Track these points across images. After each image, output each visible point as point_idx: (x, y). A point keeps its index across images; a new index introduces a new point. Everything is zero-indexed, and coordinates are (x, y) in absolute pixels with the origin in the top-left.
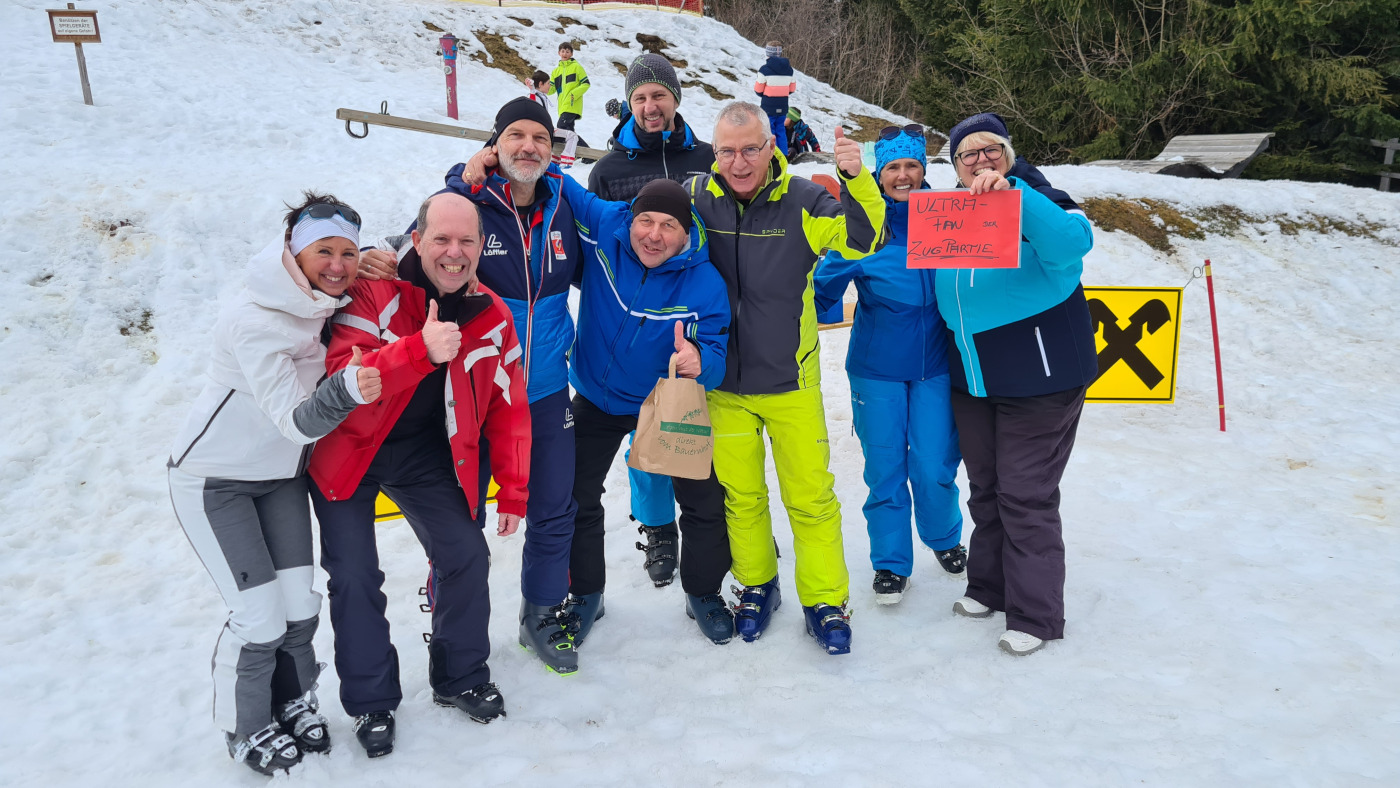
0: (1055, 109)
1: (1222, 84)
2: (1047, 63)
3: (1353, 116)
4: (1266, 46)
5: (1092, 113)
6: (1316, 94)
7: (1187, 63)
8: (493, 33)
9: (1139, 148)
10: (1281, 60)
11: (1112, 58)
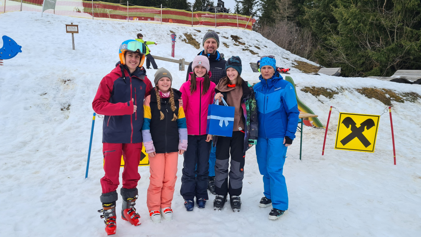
0: (359, 60)
1: (415, 54)
2: (357, 46)
5: (371, 62)
7: (404, 47)
8: (189, 34)
9: (387, 73)
11: (378, 45)
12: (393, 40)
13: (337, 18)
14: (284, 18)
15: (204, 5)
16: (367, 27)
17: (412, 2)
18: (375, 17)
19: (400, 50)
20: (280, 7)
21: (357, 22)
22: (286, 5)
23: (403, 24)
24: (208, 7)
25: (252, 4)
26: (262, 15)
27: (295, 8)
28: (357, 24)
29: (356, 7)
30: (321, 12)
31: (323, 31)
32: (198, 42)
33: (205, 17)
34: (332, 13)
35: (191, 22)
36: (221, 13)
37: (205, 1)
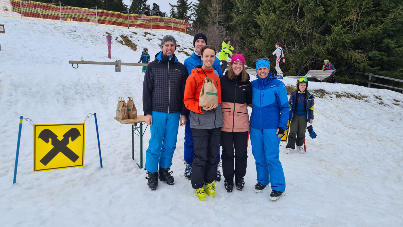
1: (323, 57)
3: (359, 67)
4: (335, 47)
5: (289, 63)
6: (349, 60)
7: (314, 51)
8: (126, 36)
9: (302, 73)
10: (339, 51)
11: (294, 49)
12: (305, 44)
13: (260, 24)
14: (216, 22)
15: (140, 7)
16: (284, 32)
17: (319, 12)
18: (291, 24)
19: (311, 53)
20: (212, 12)
21: (276, 28)
22: (217, 11)
23: (313, 30)
24: (144, 11)
25: (186, 9)
26: (196, 19)
27: (225, 14)
28: (276, 30)
29: (275, 14)
30: (246, 18)
31: (249, 36)
32: (134, 44)
33: (142, 20)
34: (255, 19)
35: (127, 24)
36: (157, 17)
37: (141, 4)
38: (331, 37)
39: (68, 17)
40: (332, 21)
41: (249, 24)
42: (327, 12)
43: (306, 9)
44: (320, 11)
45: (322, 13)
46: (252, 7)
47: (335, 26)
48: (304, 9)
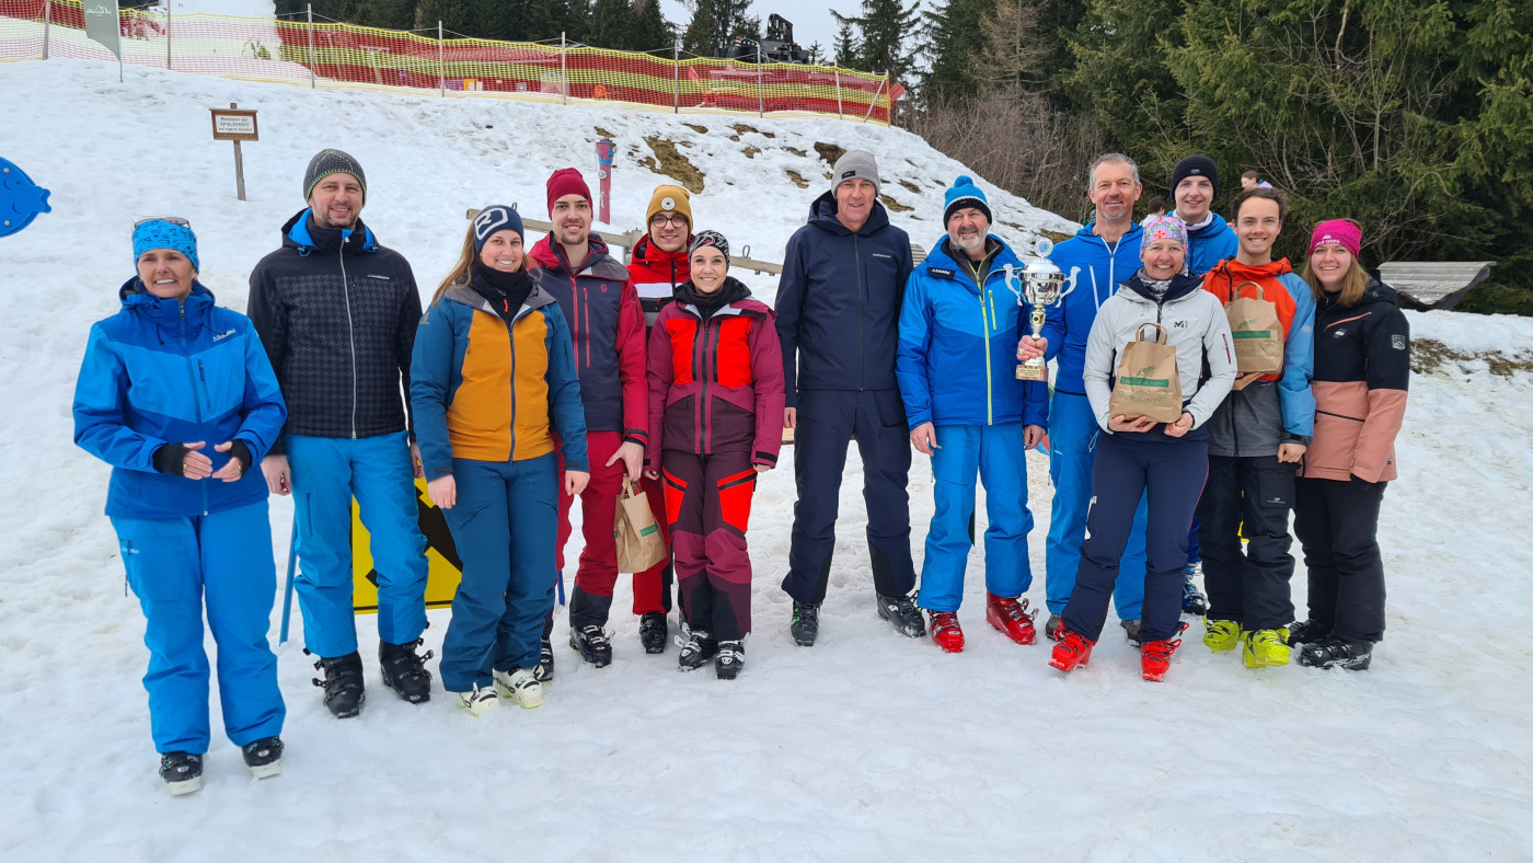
1: (1444, 207)
4: (1497, 167)
7: (1404, 184)
8: (665, 139)
10: (1514, 182)
11: (1320, 176)
12: (1369, 159)
13: (1181, 82)
14: (1012, 77)
15: (725, 30)
16: (1281, 112)
17: (1428, 27)
18: (1308, 78)
19: (1394, 193)
20: (997, 39)
21: (1247, 94)
22: (1015, 34)
23: (1401, 101)
24: (735, 43)
25: (897, 28)
26: (934, 66)
27: (1047, 43)
28: (1247, 104)
29: (1243, 41)
30: (1128, 60)
31: (1140, 128)
32: (695, 169)
33: (727, 77)
34: (1164, 62)
35: (673, 96)
36: (782, 64)
37: (726, 15)
38: (1478, 127)
39: (465, 77)
40: (1484, 62)
41: (1140, 84)
42: (1464, 25)
43: (1375, 17)
44: (1433, 24)
45: (1442, 30)
46: (1154, 15)
47: (1500, 82)
48: (1366, 18)
